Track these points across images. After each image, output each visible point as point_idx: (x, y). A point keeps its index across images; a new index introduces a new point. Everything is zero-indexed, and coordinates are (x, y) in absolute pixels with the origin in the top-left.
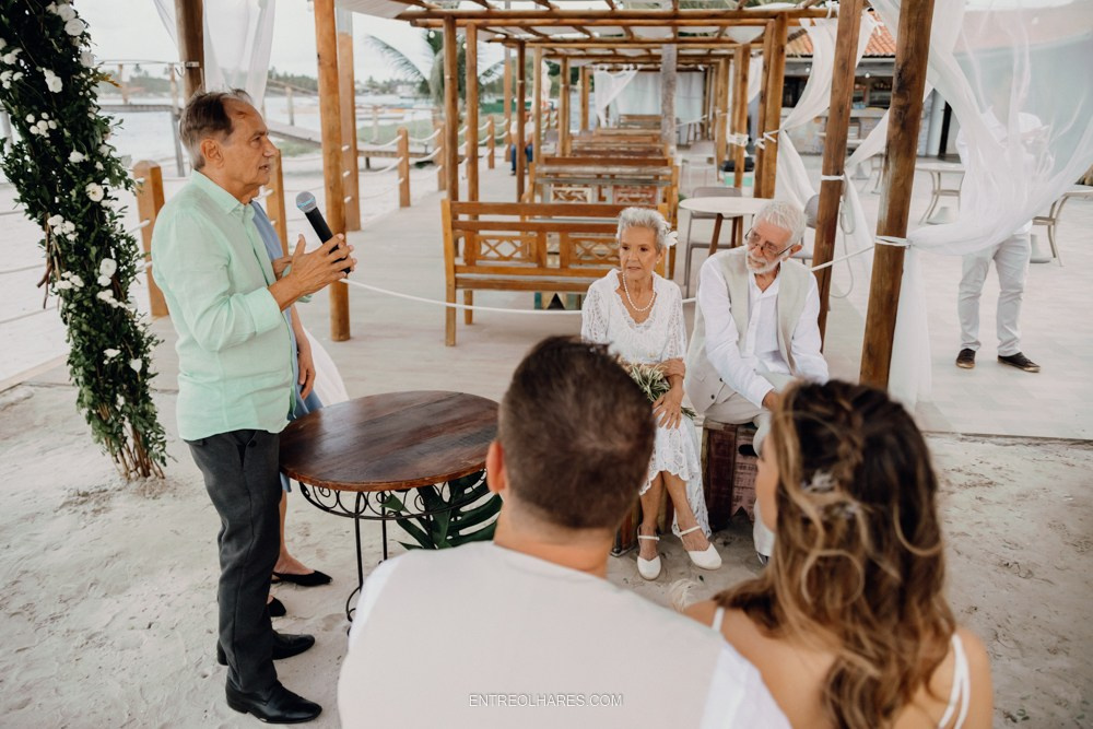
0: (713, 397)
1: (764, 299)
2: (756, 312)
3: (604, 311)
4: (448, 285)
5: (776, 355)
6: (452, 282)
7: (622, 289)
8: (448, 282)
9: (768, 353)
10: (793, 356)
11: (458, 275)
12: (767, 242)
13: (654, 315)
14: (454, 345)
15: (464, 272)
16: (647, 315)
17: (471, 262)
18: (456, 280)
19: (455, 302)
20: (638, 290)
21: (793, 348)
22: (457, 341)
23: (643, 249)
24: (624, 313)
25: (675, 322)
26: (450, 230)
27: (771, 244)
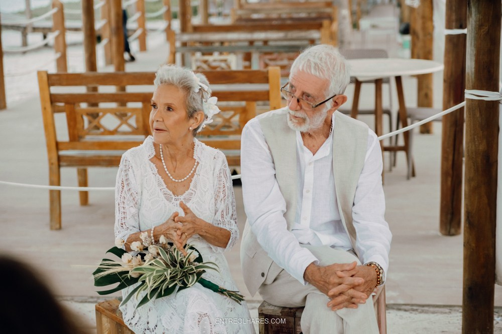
0: (263, 275)
1: (316, 161)
2: (309, 177)
3: (135, 184)
4: (51, 164)
5: (337, 225)
6: (55, 160)
7: (157, 158)
8: (50, 160)
9: (326, 224)
10: (355, 225)
11: (62, 153)
12: (303, 93)
13: (195, 187)
14: (60, 228)
15: (67, 149)
16: (186, 185)
17: (75, 137)
18: (59, 158)
19: (59, 184)
20: (173, 158)
21: (354, 216)
22: (63, 224)
23: (169, 109)
24: (159, 185)
25: (222, 195)
26: (48, 104)
27: (308, 96)
